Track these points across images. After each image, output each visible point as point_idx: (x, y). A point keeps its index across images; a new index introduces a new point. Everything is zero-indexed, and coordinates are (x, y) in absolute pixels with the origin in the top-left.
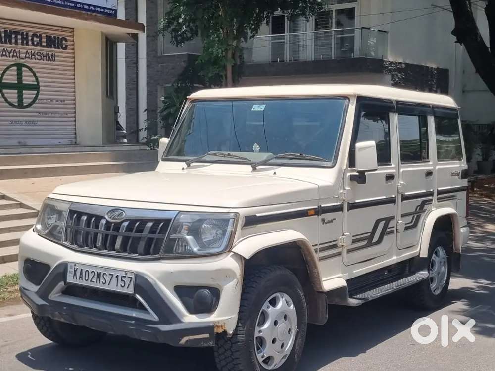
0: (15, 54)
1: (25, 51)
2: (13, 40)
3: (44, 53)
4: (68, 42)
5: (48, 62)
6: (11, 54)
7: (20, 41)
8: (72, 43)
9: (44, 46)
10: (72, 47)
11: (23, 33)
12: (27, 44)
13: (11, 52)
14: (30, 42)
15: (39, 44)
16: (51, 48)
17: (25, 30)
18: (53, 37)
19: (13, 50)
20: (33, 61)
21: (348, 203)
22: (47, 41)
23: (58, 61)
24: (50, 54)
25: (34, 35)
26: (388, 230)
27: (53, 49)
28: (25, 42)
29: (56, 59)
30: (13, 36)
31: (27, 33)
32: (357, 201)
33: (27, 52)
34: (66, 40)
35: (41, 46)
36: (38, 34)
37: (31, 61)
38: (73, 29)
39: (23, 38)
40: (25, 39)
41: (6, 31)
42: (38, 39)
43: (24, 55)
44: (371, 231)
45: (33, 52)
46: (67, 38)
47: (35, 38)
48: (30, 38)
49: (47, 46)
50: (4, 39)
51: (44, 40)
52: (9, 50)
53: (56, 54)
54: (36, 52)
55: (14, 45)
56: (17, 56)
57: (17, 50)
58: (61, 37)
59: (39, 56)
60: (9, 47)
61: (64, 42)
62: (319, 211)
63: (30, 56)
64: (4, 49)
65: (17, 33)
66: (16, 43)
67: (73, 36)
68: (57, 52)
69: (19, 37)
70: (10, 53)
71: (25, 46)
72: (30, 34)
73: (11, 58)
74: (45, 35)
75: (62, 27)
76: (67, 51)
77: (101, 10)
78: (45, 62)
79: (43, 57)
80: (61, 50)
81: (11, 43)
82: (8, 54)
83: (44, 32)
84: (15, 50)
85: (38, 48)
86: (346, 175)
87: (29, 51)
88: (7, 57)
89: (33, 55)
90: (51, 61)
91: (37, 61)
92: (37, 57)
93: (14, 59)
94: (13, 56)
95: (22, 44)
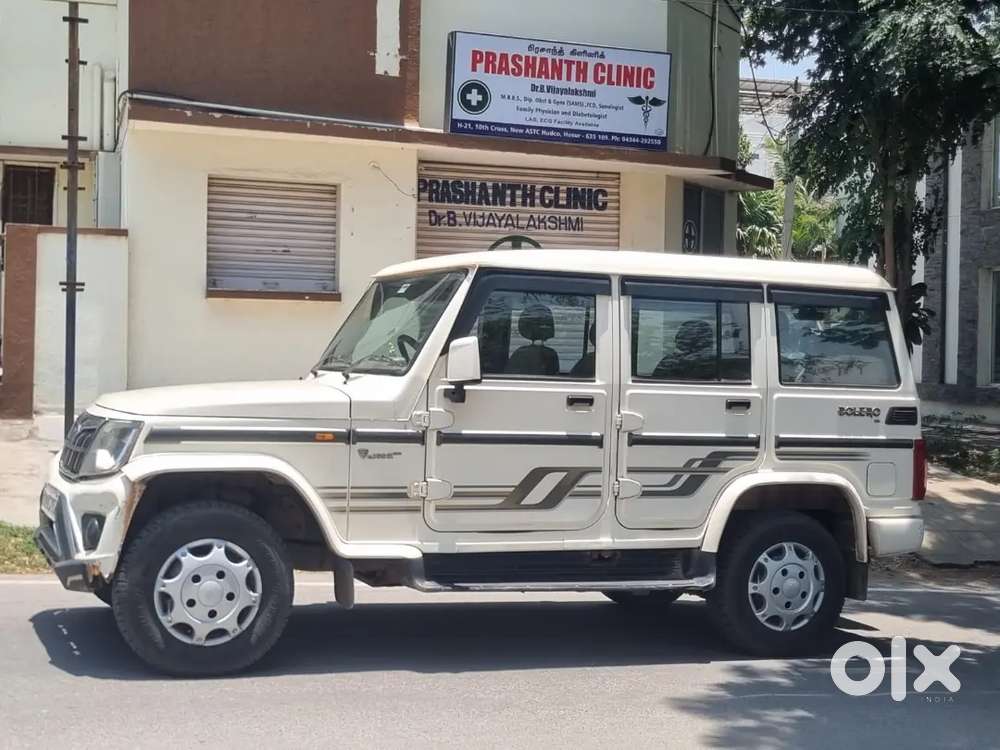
0: (510, 222)
1: (529, 215)
2: (508, 199)
3: (563, 217)
4: (609, 197)
5: (568, 232)
6: (504, 222)
7: (519, 200)
8: (616, 197)
9: (563, 206)
10: (616, 205)
11: (525, 186)
12: (532, 204)
13: (503, 218)
14: (537, 201)
15: (555, 203)
16: (575, 207)
17: (530, 182)
18: (580, 189)
19: (507, 214)
20: (542, 231)
21: (439, 433)
22: (568, 196)
23: (589, 229)
24: (574, 218)
25: (546, 188)
26: (576, 489)
27: (580, 210)
28: (528, 201)
29: (585, 225)
30: (508, 192)
31: (533, 188)
32: (464, 432)
33: (532, 216)
34: (605, 194)
35: (558, 206)
36: (553, 187)
37: (537, 231)
38: (619, 174)
39: (524, 196)
40: (529, 196)
41: (495, 187)
42: (553, 195)
43: (526, 223)
44: (517, 484)
45: (542, 217)
46: (607, 190)
47: (547, 194)
48: (537, 194)
49: (568, 206)
50: (491, 199)
51: (563, 195)
52: (500, 215)
53: (584, 218)
54: (548, 216)
55: (508, 207)
56: (513, 225)
57: (514, 215)
58: (594, 189)
59: (552, 222)
60: (499, 210)
61: (600, 197)
62: (349, 438)
63: (537, 223)
64: (491, 215)
65: (514, 187)
66: (513, 203)
67: (618, 187)
68: (586, 215)
69: (519, 193)
70: (500, 221)
71: (528, 208)
72: (539, 187)
73: (502, 229)
74: (565, 188)
75: (598, 172)
76: (606, 212)
77: (634, 140)
78: (563, 231)
79: (560, 224)
80: (595, 211)
81: (503, 203)
82: (497, 221)
83: (565, 183)
84: (509, 215)
85: (552, 209)
86: (435, 388)
87: (535, 216)
88: (495, 226)
89: (542, 221)
90: (574, 229)
91: (549, 231)
92: (548, 224)
93: (507, 229)
94: (506, 225)
95: (524, 203)
